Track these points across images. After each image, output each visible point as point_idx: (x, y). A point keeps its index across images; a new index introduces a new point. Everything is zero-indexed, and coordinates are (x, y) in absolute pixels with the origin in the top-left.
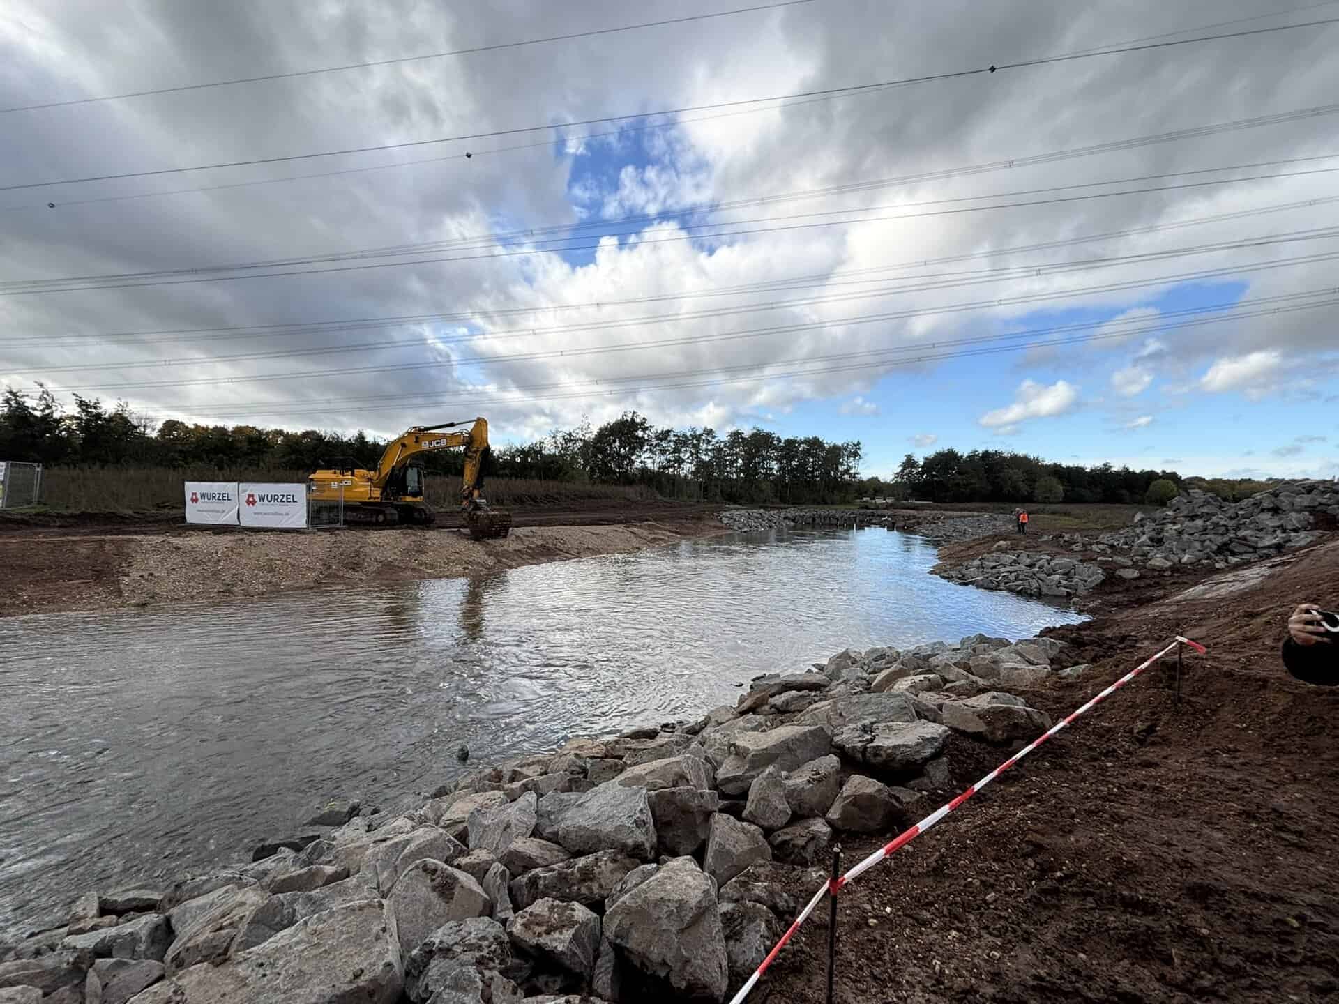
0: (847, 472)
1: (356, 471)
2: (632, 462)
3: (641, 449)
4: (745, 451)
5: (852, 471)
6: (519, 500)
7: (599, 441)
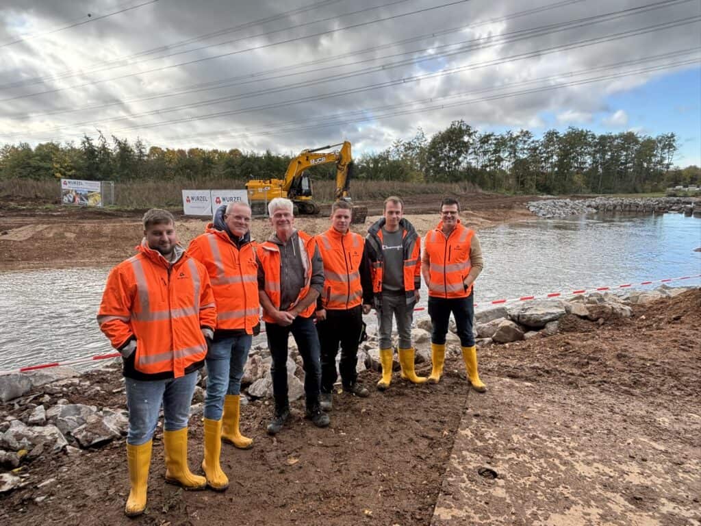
0: (660, 162)
1: (272, 180)
2: (459, 163)
3: (467, 151)
4: (559, 148)
5: (666, 162)
6: (372, 196)
7: (433, 148)
